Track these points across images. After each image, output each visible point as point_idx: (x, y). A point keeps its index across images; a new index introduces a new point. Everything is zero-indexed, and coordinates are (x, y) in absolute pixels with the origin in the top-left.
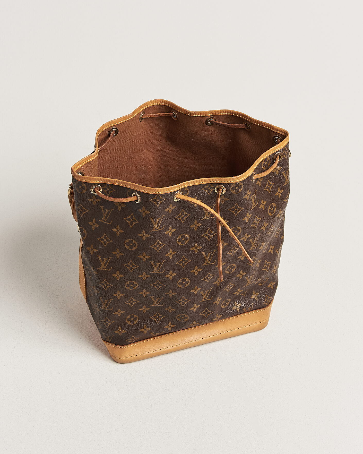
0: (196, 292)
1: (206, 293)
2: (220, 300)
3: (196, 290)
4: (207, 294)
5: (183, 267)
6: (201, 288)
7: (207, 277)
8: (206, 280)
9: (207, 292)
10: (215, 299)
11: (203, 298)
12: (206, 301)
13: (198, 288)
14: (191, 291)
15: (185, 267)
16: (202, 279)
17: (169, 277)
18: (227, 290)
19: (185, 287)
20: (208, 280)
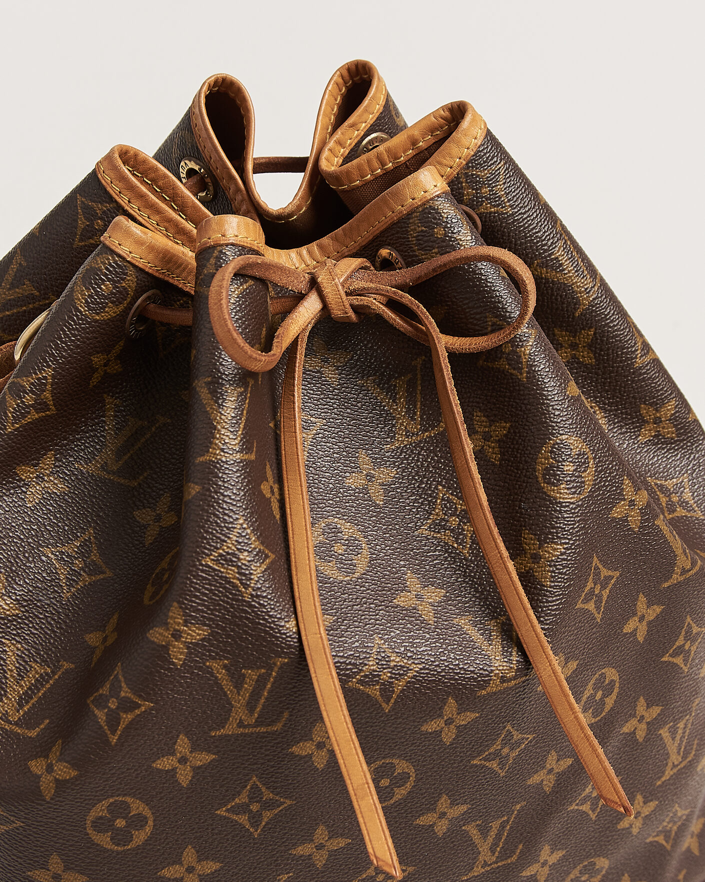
0: (442, 827)
1: (493, 833)
2: (554, 859)
3: (443, 815)
4: (499, 836)
5: (384, 705)
6: (465, 803)
7: (497, 746)
8: (494, 765)
9: (495, 825)
10: (529, 856)
11: (475, 859)
12: (493, 871)
13: (453, 804)
14: (418, 822)
15: (393, 709)
16: (474, 758)
17: (310, 756)
18: (586, 808)
19: (392, 802)
20: (502, 765)
